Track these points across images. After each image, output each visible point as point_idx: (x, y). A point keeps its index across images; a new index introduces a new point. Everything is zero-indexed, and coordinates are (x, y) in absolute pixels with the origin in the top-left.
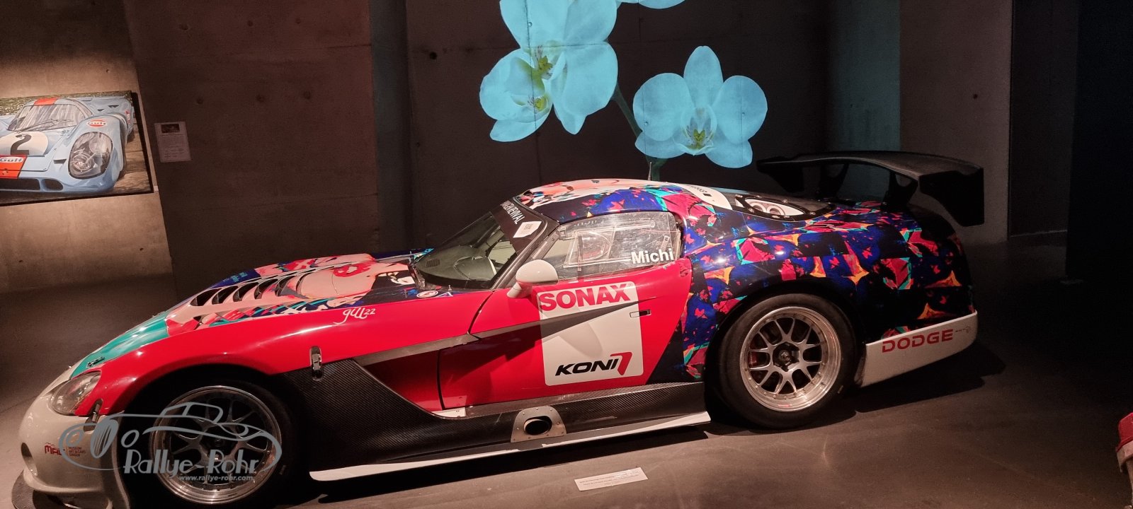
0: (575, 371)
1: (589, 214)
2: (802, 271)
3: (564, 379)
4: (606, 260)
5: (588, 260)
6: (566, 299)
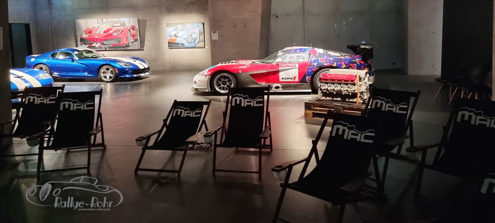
0: (285, 79)
1: (292, 52)
2: (331, 64)
3: (283, 80)
4: (294, 60)
5: (291, 60)
6: (285, 66)
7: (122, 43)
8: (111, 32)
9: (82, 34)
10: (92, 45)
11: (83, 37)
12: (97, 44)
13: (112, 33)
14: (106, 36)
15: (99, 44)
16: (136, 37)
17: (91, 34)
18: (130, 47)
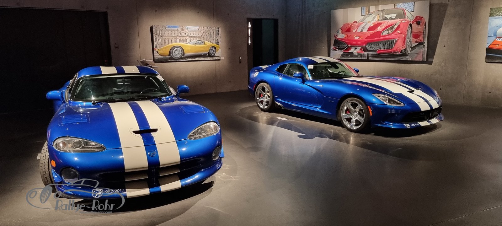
7: (394, 48)
8: (379, 29)
9: (338, 32)
10: (349, 51)
11: (338, 37)
12: (356, 49)
13: (381, 30)
14: (372, 36)
15: (358, 49)
16: (421, 38)
17: (349, 34)
18: (407, 55)
